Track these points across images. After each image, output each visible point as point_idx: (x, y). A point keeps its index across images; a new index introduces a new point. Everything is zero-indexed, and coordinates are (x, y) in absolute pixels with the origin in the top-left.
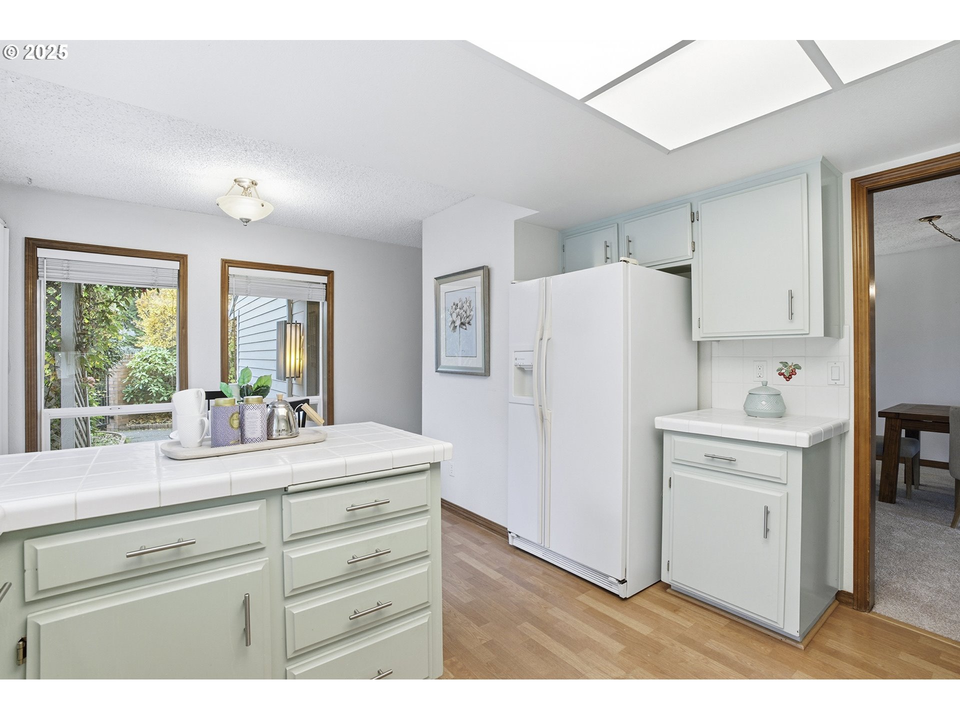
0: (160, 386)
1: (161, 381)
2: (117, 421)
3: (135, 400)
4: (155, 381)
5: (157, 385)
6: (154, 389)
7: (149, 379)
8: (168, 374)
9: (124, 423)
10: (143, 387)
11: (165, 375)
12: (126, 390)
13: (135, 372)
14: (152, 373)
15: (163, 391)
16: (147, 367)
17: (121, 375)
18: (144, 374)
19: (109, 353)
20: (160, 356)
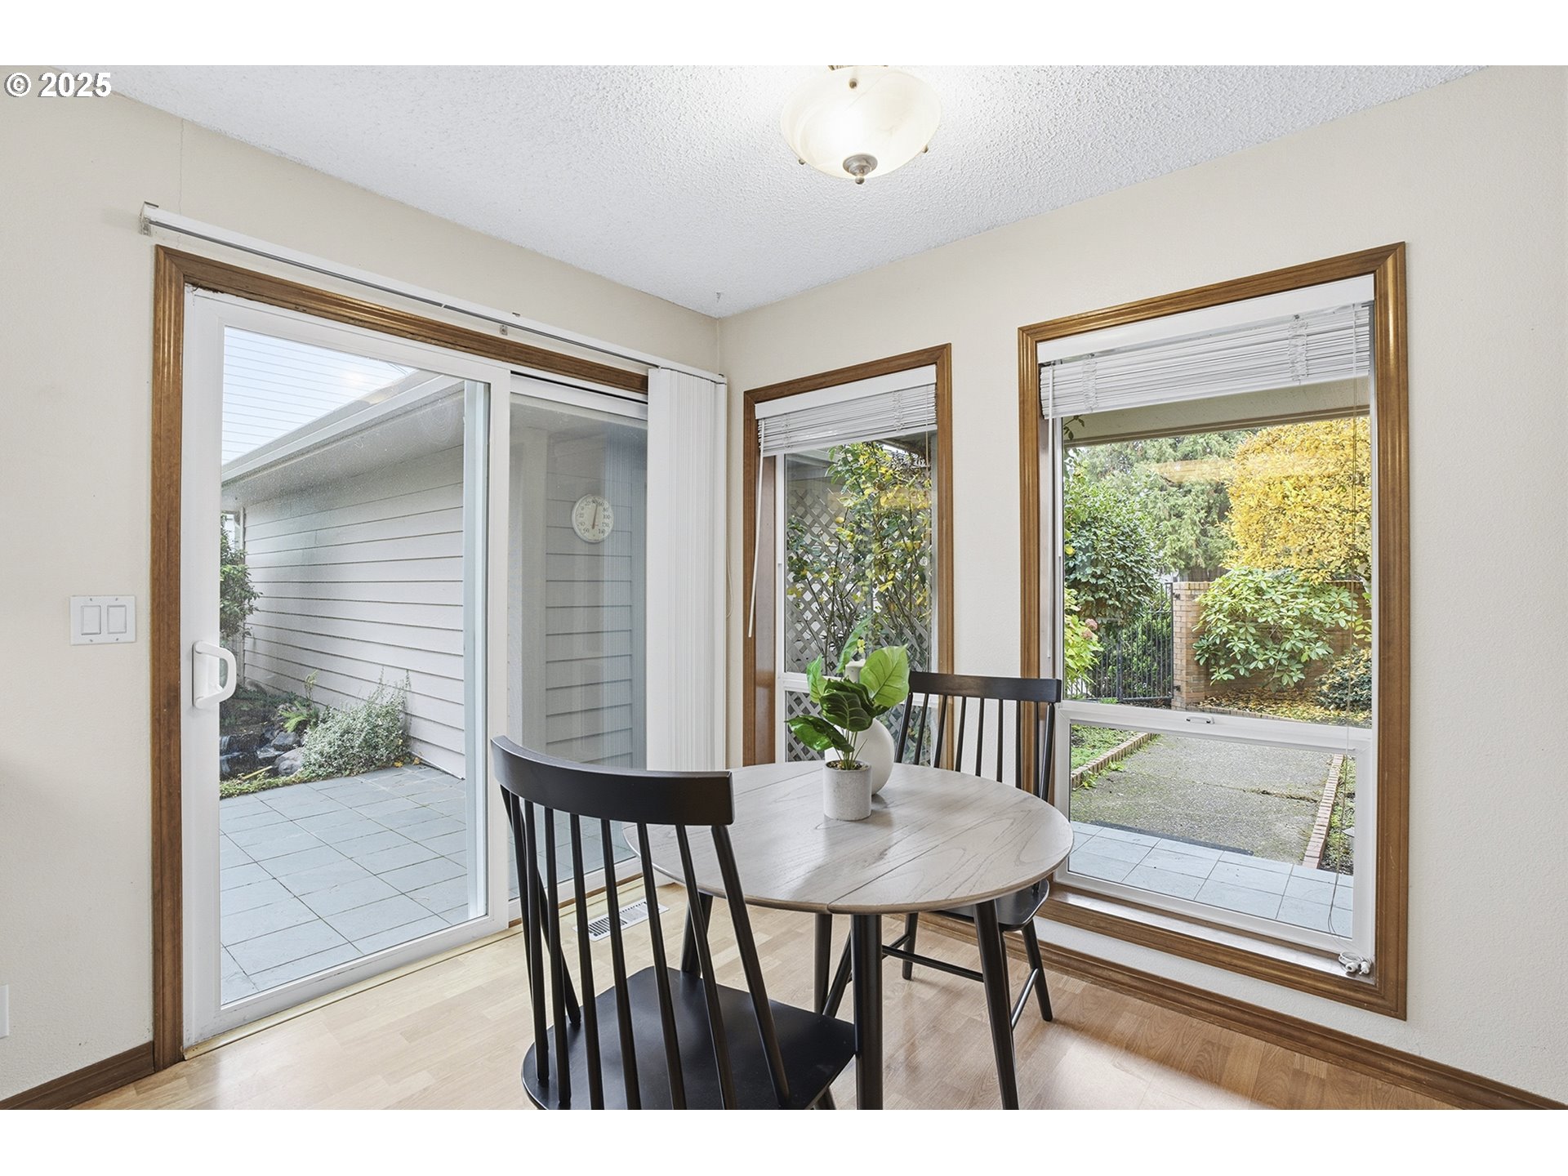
0: (1251, 641)
1: (1253, 631)
2: (1184, 695)
3: (1213, 662)
4: (1242, 631)
5: (1246, 639)
6: (1238, 646)
7: (1229, 626)
8: (1264, 620)
9: (1195, 700)
10: (1221, 640)
11: (1260, 620)
12: (1201, 644)
13: (1210, 613)
14: (1235, 615)
15: (1255, 650)
16: (1228, 604)
17: (1192, 617)
18: (1221, 616)
19: (1130, 580)
20: (1252, 585)
